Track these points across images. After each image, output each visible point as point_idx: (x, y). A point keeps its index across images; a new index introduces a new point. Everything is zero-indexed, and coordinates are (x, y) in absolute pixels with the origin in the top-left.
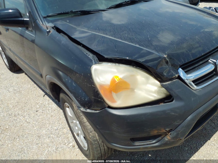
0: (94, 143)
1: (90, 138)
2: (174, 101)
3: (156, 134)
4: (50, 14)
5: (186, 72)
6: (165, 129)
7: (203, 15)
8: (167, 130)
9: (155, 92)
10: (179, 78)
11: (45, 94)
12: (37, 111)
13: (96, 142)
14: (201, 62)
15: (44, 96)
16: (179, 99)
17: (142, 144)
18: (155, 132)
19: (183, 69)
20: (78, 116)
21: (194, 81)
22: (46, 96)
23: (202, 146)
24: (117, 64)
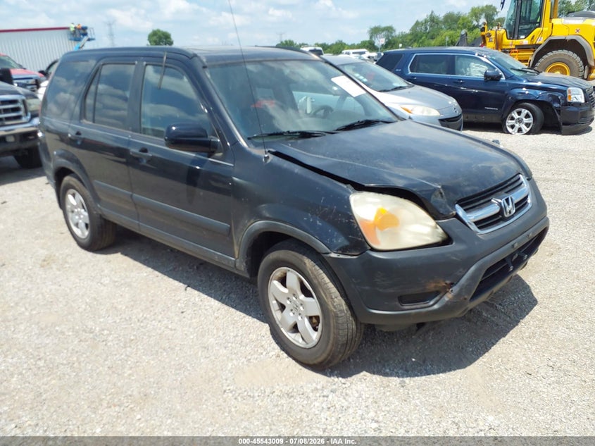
0: (340, 315)
1: (335, 307)
2: (454, 243)
3: (434, 289)
4: (255, 135)
5: (465, 210)
6: (444, 281)
7: (476, 145)
8: (448, 282)
9: (428, 235)
10: (457, 216)
11: (186, 286)
12: (182, 312)
13: (343, 314)
14: (482, 201)
15: (186, 290)
16: (461, 241)
17: (414, 307)
18: (431, 286)
19: (462, 206)
20: (315, 275)
21: (476, 223)
22: (189, 288)
23: (494, 344)
24: (381, 195)
